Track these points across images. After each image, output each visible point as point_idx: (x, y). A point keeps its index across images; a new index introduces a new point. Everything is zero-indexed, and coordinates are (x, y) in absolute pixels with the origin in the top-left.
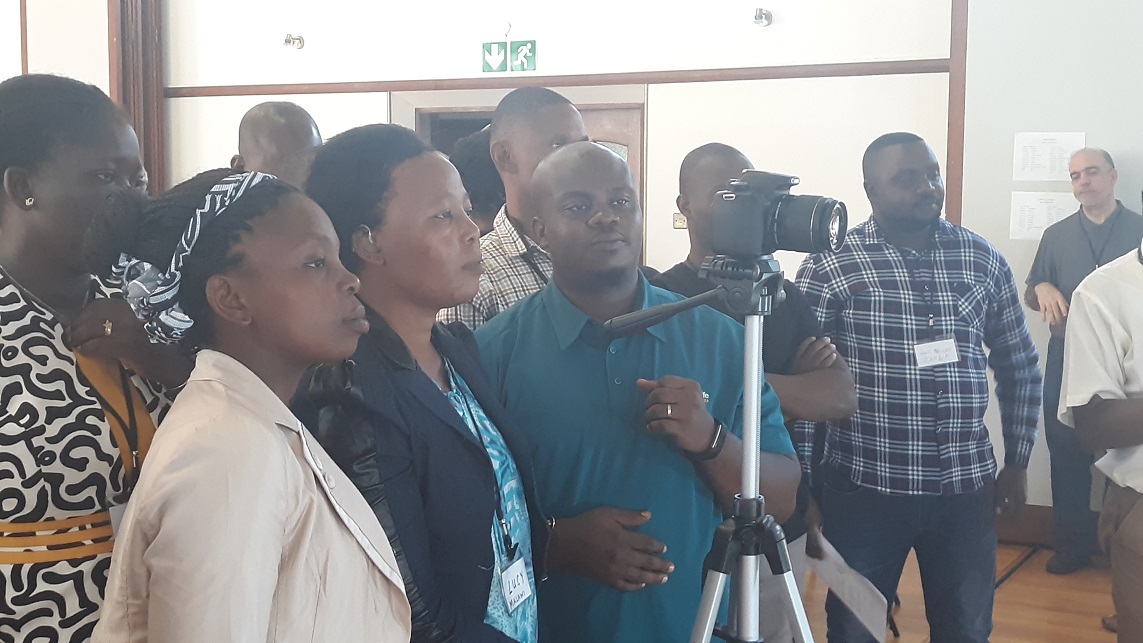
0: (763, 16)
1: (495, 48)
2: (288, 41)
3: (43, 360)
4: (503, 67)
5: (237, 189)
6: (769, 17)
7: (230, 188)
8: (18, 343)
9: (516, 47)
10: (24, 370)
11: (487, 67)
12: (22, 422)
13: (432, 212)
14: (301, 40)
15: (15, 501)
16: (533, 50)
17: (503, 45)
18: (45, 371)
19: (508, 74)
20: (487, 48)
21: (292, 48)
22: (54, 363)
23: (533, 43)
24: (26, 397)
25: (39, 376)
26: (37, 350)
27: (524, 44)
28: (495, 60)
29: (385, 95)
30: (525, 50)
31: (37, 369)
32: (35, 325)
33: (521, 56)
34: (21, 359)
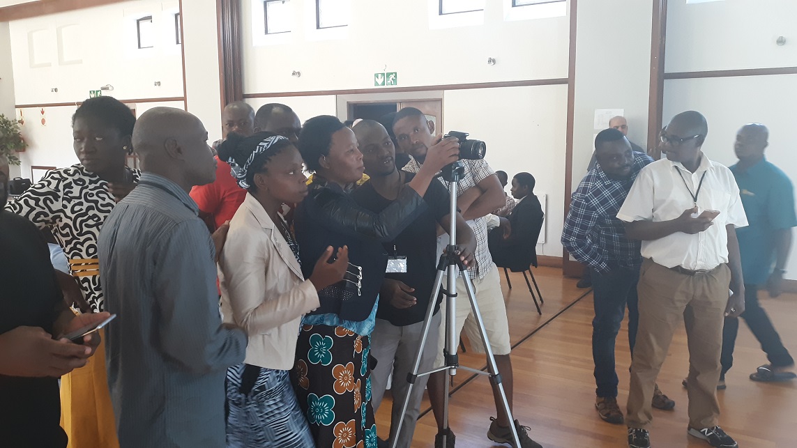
0: (492, 61)
1: (380, 75)
2: (293, 74)
3: (104, 199)
4: (383, 84)
5: (268, 145)
6: (494, 61)
7: (265, 144)
8: (95, 192)
9: (388, 75)
10: (96, 202)
11: (376, 84)
12: (95, 219)
13: (347, 150)
14: (299, 73)
15: (93, 249)
16: (396, 76)
17: (383, 74)
18: (104, 203)
19: (385, 87)
20: (376, 76)
21: (295, 77)
22: (108, 200)
23: (396, 73)
24: (96, 212)
25: (101, 205)
26: (100, 195)
27: (392, 74)
28: (380, 81)
29: (334, 96)
30: (392, 76)
31: (101, 202)
32: (101, 186)
33: (391, 79)
34: (95, 198)
